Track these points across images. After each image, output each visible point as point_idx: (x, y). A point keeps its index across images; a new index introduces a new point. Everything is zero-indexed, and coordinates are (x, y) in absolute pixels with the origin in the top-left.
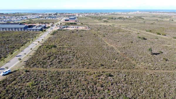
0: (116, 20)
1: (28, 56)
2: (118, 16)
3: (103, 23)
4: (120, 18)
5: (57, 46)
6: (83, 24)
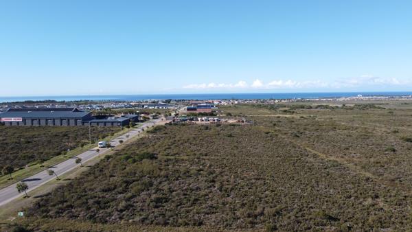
5: (158, 156)
6: (231, 115)
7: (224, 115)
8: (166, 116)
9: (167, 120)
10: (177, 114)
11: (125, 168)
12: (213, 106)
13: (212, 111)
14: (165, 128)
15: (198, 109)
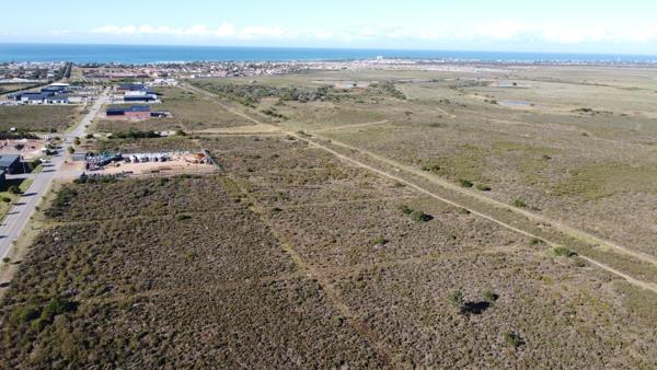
0: (309, 103)
2: (316, 83)
3: (264, 121)
4: (321, 94)
5: (77, 299)
6: (184, 134)
7: (172, 133)
8: (72, 151)
9: (74, 159)
10: (90, 136)
12: (152, 99)
13: (152, 115)
14: (76, 194)
15: (127, 113)
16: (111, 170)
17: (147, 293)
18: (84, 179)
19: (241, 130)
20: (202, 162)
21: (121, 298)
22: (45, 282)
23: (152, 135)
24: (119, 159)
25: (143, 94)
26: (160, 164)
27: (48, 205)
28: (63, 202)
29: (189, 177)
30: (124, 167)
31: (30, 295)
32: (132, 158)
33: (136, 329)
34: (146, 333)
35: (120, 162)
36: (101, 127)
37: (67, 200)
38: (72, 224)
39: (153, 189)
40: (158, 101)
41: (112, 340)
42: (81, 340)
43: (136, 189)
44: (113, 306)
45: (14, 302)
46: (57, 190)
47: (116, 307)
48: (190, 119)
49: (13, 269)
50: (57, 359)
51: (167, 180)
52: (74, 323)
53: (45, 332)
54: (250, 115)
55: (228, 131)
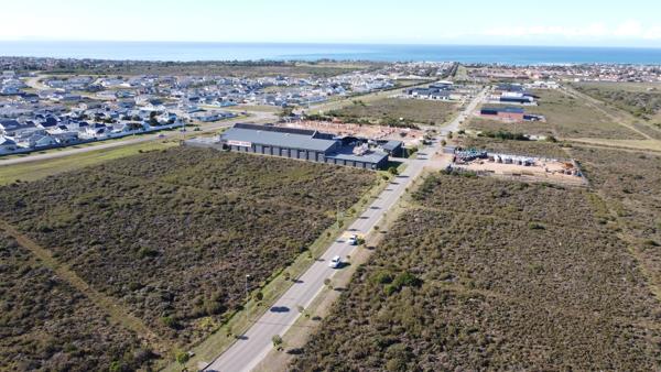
1: (311, 322)
5: (423, 277)
6: (555, 141)
7: (542, 138)
8: (444, 144)
9: (445, 151)
10: (462, 132)
11: (381, 307)
12: (528, 101)
13: (525, 117)
14: (440, 183)
15: (500, 113)
16: (474, 166)
17: (485, 292)
18: (449, 171)
19: (623, 143)
20: (569, 173)
21: (460, 289)
22: (401, 255)
23: (521, 138)
24: (484, 157)
25: (519, 95)
26: (523, 168)
27: (415, 189)
28: (428, 189)
29: (551, 186)
30: (487, 165)
31: (387, 263)
32: (496, 158)
33: (468, 322)
34: (476, 330)
35: (484, 160)
36: (473, 124)
37: (431, 187)
38: (432, 209)
39: (511, 192)
40: (534, 104)
41: (445, 325)
42: (419, 315)
43: (494, 189)
44: (452, 293)
45: (375, 264)
46: (425, 176)
47: (454, 296)
48: (565, 126)
49: (380, 236)
50: (397, 324)
51: (527, 185)
52: (416, 298)
53: (392, 297)
54: (640, 127)
55: (607, 143)
